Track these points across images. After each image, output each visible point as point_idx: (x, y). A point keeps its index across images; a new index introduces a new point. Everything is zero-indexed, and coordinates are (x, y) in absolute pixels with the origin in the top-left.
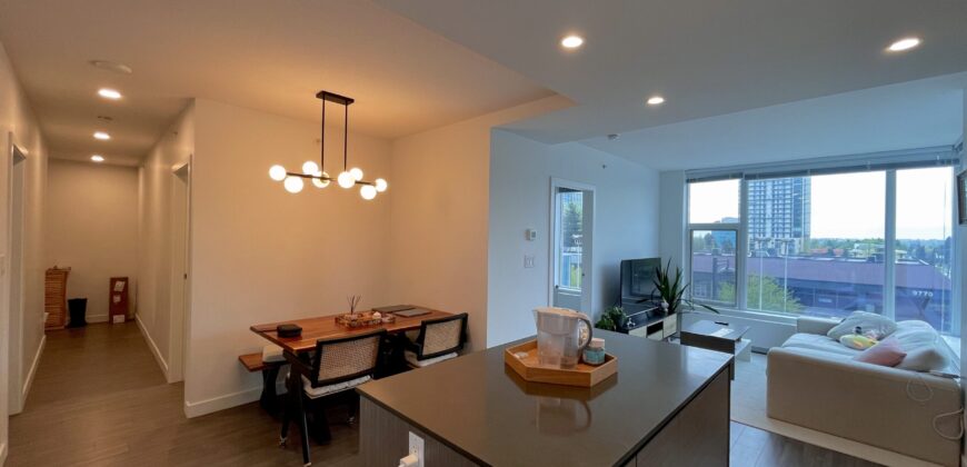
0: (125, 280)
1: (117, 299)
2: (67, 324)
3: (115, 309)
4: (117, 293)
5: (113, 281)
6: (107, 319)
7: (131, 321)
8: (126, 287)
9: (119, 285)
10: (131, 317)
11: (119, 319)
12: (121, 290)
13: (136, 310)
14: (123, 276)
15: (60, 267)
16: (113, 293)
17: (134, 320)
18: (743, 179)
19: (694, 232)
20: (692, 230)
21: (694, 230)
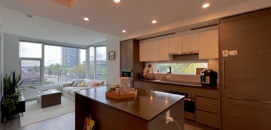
18: (43, 44)
19: (22, 61)
20: (21, 60)
21: (22, 60)
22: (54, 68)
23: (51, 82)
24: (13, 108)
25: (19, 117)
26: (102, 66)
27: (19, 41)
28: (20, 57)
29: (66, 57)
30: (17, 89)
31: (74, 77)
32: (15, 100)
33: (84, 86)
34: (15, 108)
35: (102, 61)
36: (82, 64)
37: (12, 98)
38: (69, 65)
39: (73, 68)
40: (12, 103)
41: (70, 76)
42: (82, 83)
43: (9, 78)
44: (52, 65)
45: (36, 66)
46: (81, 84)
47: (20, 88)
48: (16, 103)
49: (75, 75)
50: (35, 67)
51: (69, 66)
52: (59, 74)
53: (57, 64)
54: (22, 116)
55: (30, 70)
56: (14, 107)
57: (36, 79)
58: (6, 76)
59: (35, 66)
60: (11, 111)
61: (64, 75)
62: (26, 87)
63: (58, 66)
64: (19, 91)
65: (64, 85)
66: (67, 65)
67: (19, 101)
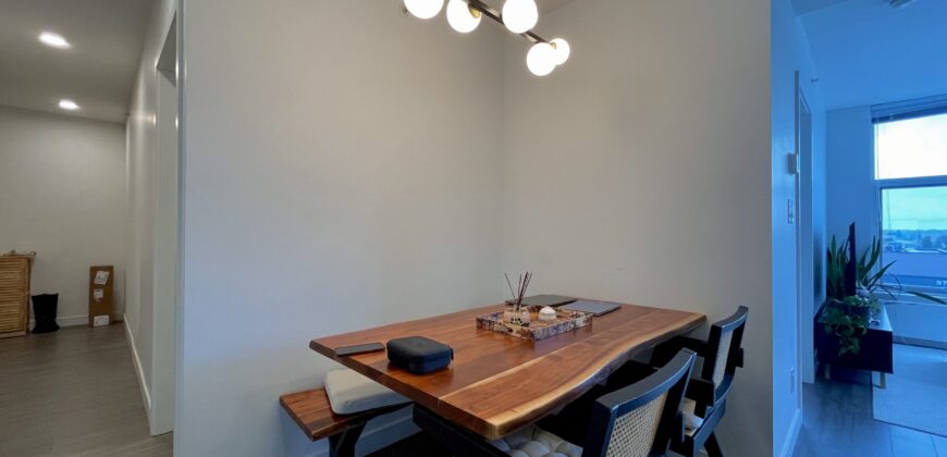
0: (110, 269)
1: (99, 294)
2: (32, 327)
3: (96, 308)
4: (99, 287)
5: (94, 270)
6: (87, 321)
7: (117, 323)
8: (111, 280)
9: (102, 276)
10: (119, 318)
11: (102, 320)
12: (104, 283)
13: (124, 310)
14: (109, 264)
15: (18, 252)
16: (93, 286)
17: (121, 322)
19: (884, 191)
20: (881, 189)
21: (885, 188)
24: (851, 344)
25: (871, 385)
27: (874, 121)
28: (876, 178)
30: (868, 292)
32: (855, 319)
34: (858, 347)
37: (845, 309)
40: (847, 327)
43: (841, 249)
47: (879, 291)
48: (858, 331)
54: (882, 386)
55: (927, 245)
56: (856, 341)
58: (834, 244)
60: (843, 351)
62: (900, 289)
64: (874, 299)
67: (872, 327)
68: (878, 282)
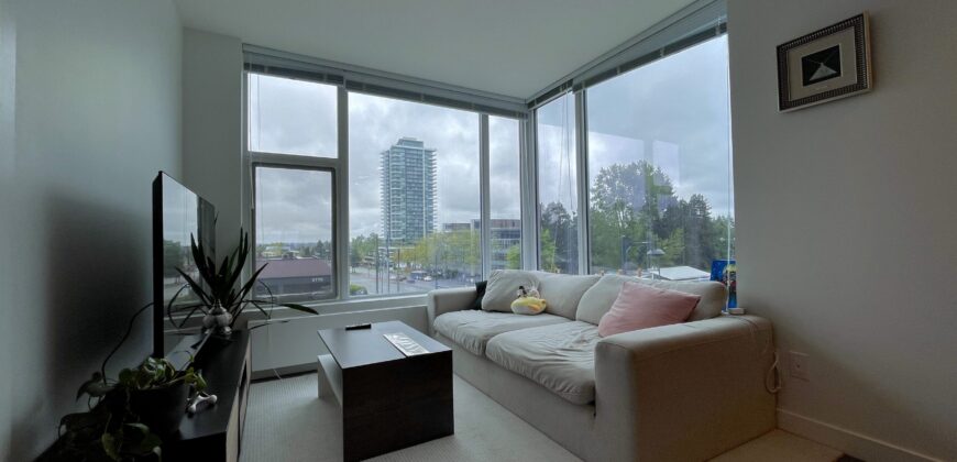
18: (343, 86)
19: (258, 169)
20: (255, 164)
21: (259, 164)
22: (364, 249)
23: (360, 288)
26: (502, 236)
27: (246, 66)
28: (250, 149)
29: (395, 213)
31: (418, 274)
33: (546, 312)
35: (501, 221)
36: (440, 234)
38: (404, 237)
39: (415, 245)
41: (406, 270)
42: (533, 295)
44: (359, 238)
45: (323, 242)
46: (529, 299)
47: (251, 309)
49: (422, 269)
50: (320, 244)
51: (403, 240)
52: (377, 266)
53: (373, 235)
55: (307, 251)
57: (321, 280)
59: (320, 242)
61: (391, 269)
62: (273, 302)
63: (375, 240)
65: (436, 298)
66: (399, 236)
68: (250, 296)
